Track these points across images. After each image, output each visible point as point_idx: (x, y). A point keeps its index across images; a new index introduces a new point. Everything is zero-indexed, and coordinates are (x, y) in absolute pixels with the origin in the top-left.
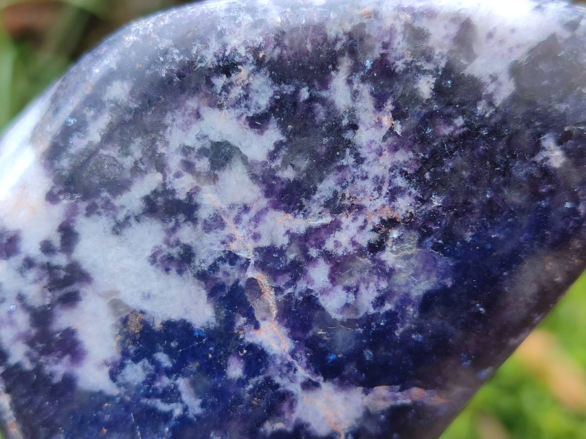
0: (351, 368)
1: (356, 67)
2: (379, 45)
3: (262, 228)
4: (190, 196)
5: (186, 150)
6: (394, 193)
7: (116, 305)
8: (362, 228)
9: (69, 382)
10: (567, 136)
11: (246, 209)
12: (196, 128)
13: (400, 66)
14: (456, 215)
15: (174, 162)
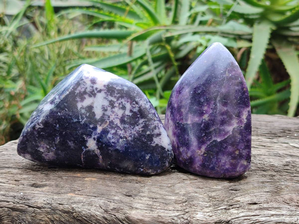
0: (100, 144)
1: (146, 121)
2: (151, 123)
3: (116, 119)
4: (115, 106)
5: (122, 103)
6: (130, 136)
7: (93, 103)
8: (123, 134)
9: (77, 102)
10: (152, 158)
11: (117, 116)
12: (126, 102)
13: (149, 128)
14: (132, 147)
15: (119, 102)
